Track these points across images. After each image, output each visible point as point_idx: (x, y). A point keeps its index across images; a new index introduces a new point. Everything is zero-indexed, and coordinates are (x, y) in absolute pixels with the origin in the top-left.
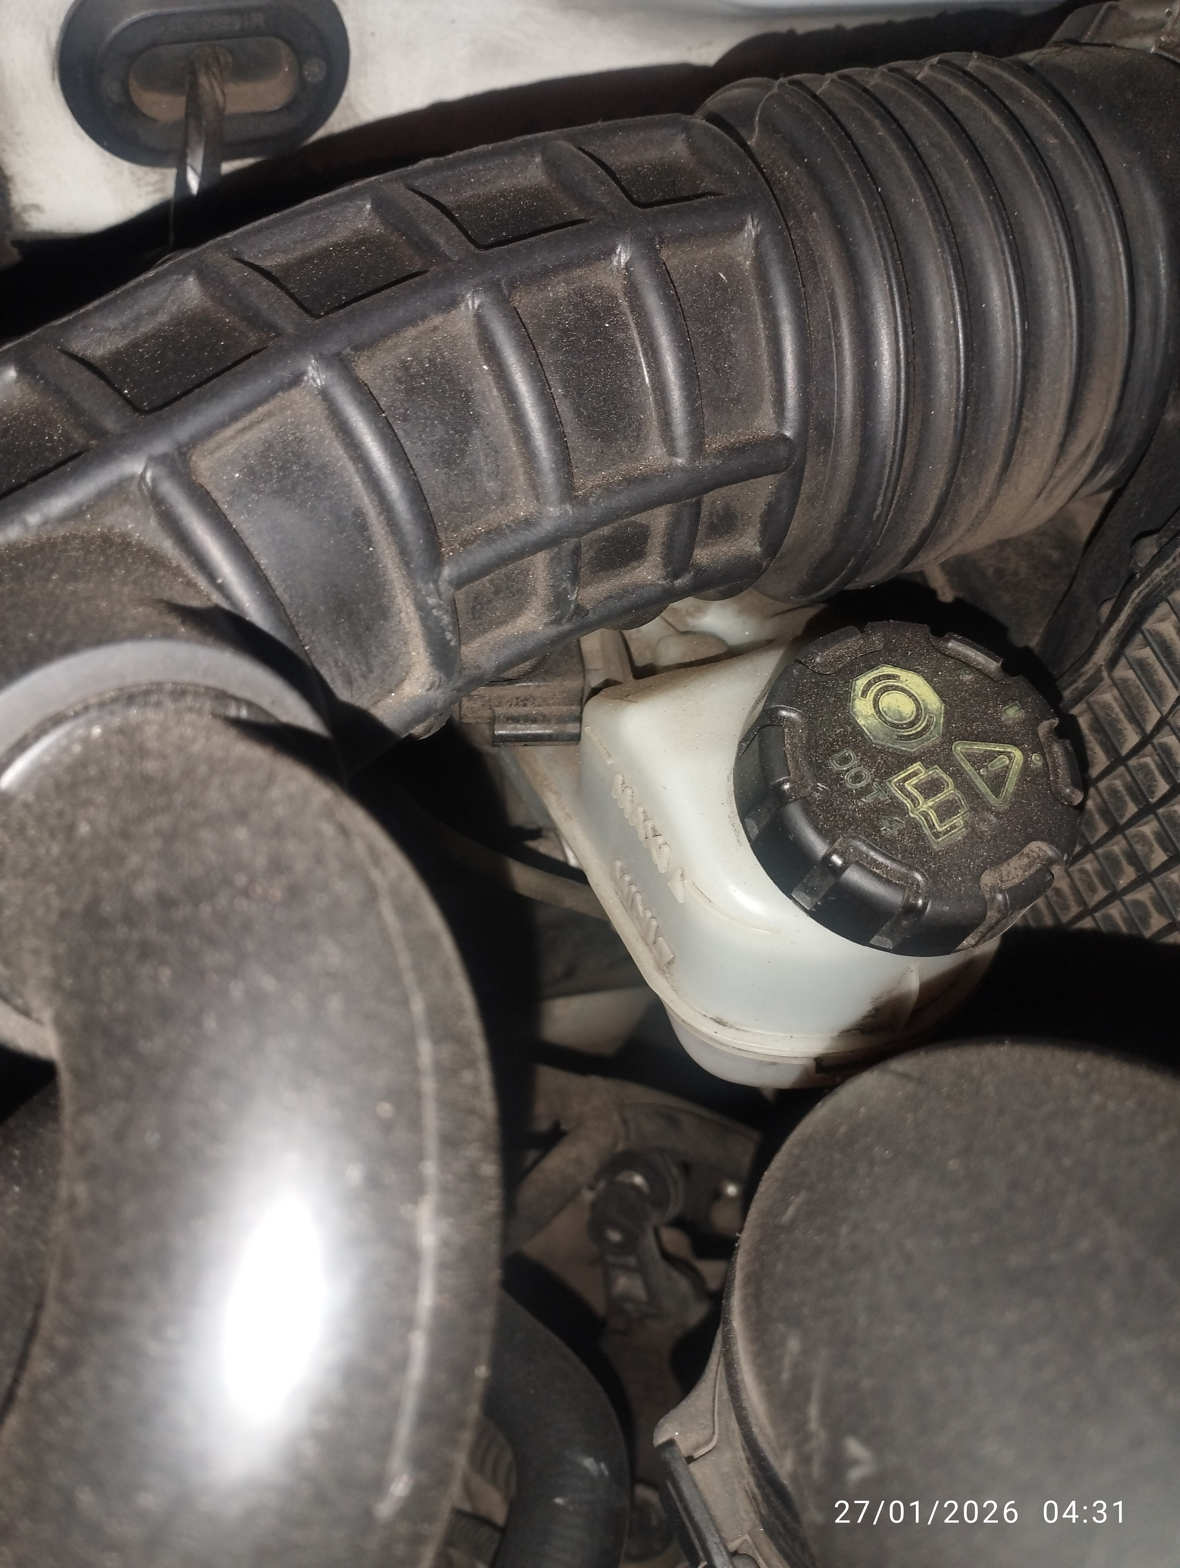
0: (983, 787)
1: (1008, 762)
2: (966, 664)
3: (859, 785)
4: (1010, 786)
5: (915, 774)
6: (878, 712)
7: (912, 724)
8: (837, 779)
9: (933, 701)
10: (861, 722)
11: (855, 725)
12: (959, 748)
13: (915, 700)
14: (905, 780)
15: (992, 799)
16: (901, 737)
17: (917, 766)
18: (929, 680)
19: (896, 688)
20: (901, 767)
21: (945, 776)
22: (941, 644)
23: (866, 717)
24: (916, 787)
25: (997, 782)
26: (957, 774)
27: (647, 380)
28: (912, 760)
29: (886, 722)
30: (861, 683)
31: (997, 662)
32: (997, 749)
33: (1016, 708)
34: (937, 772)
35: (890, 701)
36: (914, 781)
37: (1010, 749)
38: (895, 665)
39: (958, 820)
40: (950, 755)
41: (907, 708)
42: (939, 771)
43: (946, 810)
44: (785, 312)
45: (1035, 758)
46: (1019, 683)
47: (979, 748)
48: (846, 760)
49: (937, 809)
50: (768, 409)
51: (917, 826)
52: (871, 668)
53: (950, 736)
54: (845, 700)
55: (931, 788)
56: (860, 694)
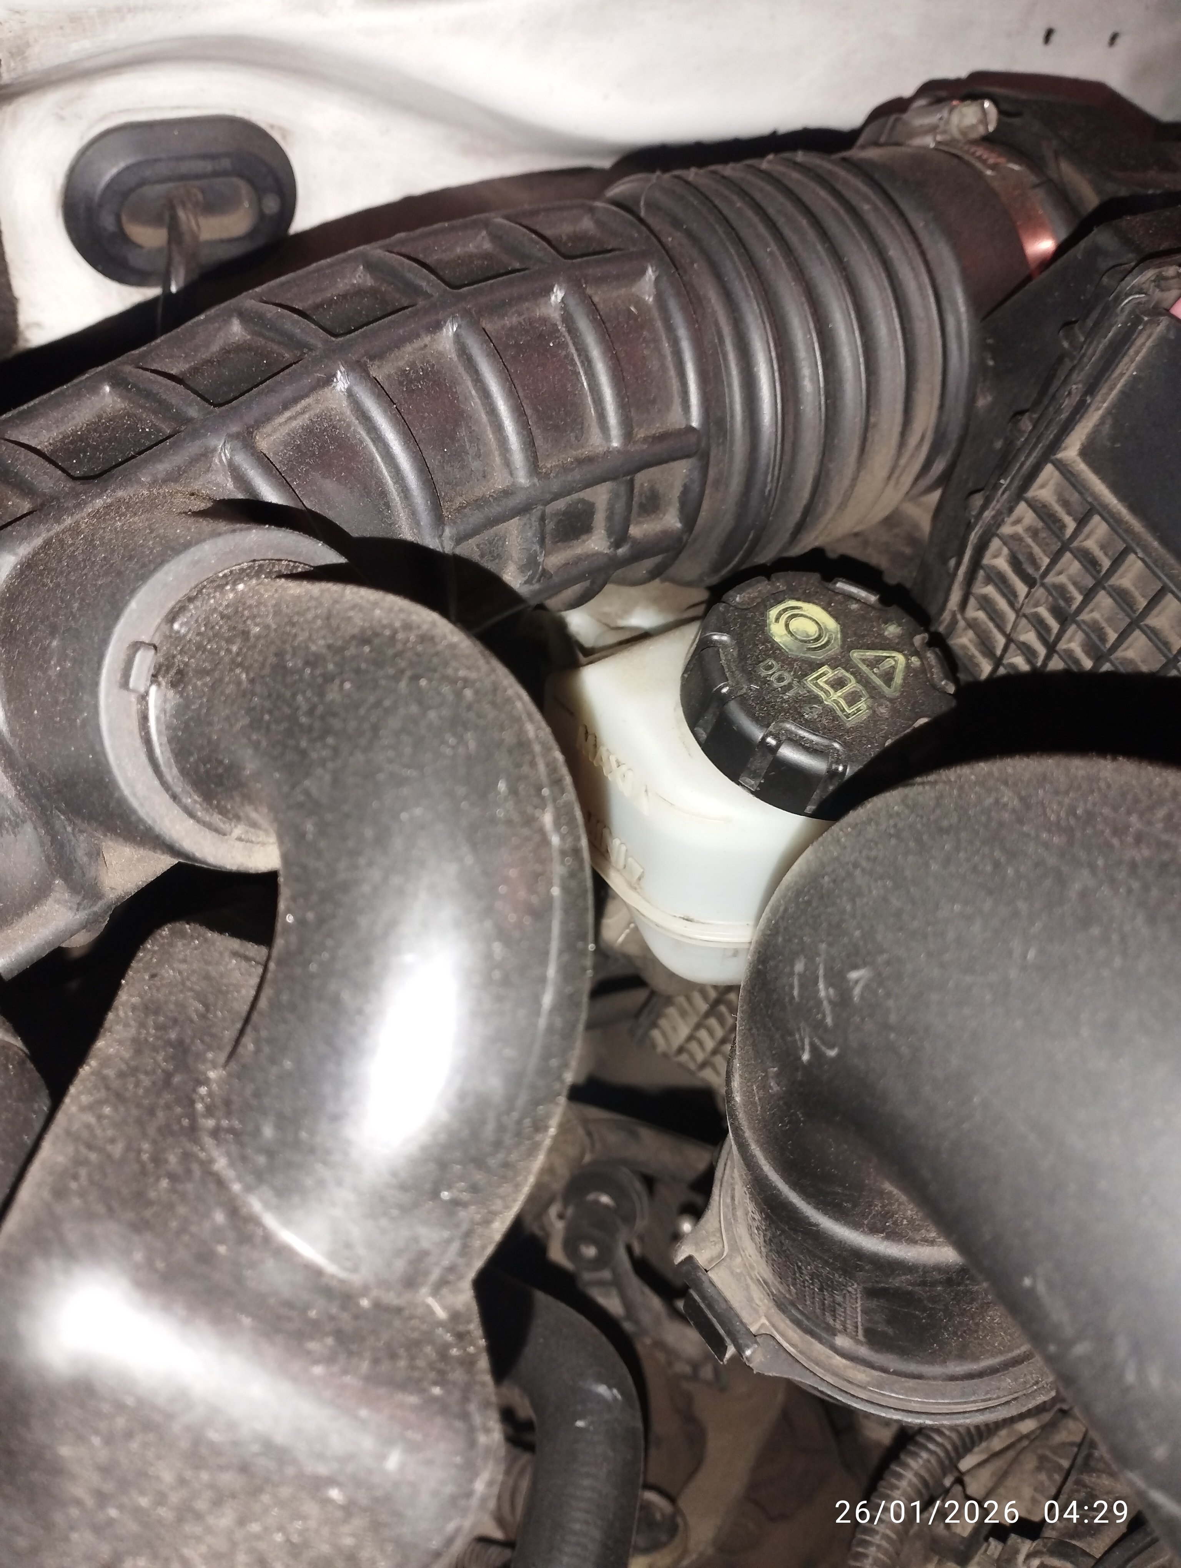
0: (878, 682)
1: (893, 663)
2: (851, 597)
3: (782, 684)
4: (898, 679)
5: (823, 674)
6: (790, 632)
7: (817, 640)
8: (765, 681)
9: (831, 624)
10: (777, 639)
11: (773, 642)
12: (856, 655)
13: (817, 623)
14: (817, 678)
15: (886, 690)
16: (809, 649)
17: (825, 668)
18: (825, 609)
19: (802, 615)
20: (813, 670)
21: (848, 675)
22: (830, 586)
23: (781, 636)
24: (826, 682)
25: (888, 677)
26: (857, 674)
27: (585, 384)
28: (821, 665)
29: (796, 639)
30: (773, 613)
31: (875, 595)
32: (885, 654)
33: (894, 626)
34: (841, 672)
35: (799, 625)
36: (825, 678)
37: (894, 654)
38: (798, 600)
39: (862, 705)
40: (849, 660)
41: (812, 630)
42: (843, 671)
43: (853, 699)
44: (682, 333)
45: (914, 659)
46: (893, 611)
47: (870, 654)
48: (770, 667)
49: (845, 698)
50: (677, 407)
51: (832, 710)
52: (780, 602)
53: (847, 647)
54: (762, 626)
55: (839, 684)
56: (774, 620)
